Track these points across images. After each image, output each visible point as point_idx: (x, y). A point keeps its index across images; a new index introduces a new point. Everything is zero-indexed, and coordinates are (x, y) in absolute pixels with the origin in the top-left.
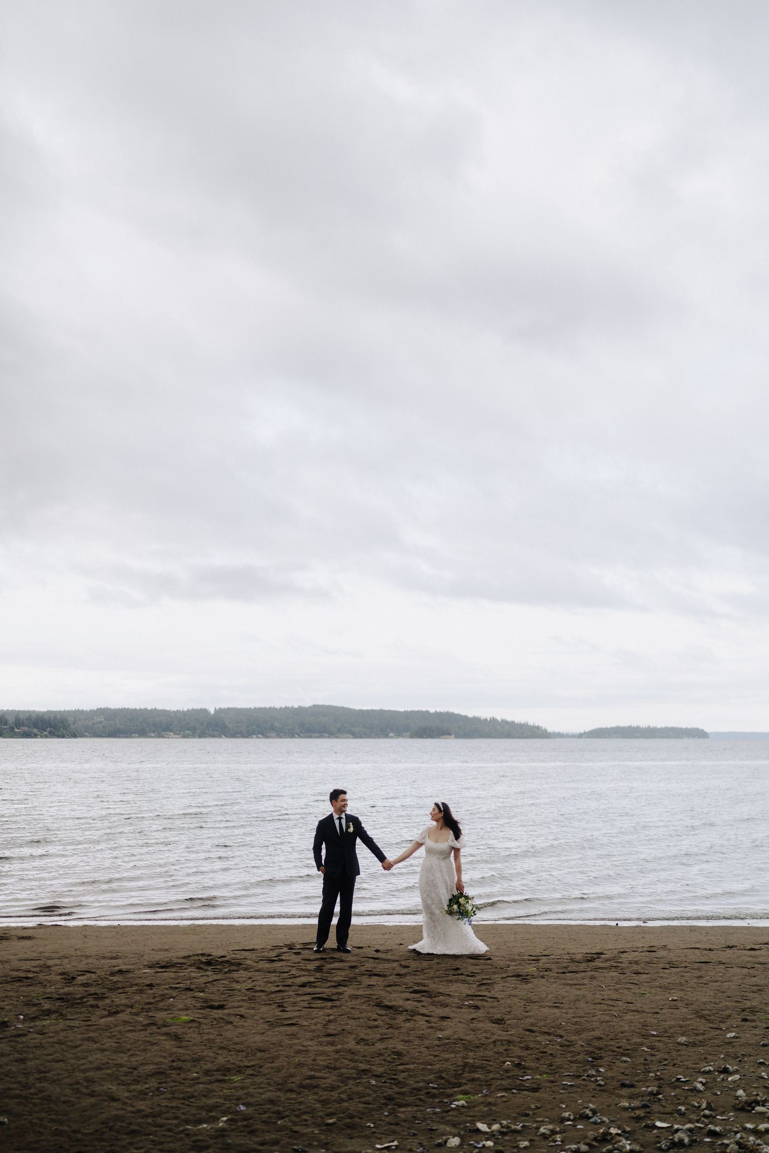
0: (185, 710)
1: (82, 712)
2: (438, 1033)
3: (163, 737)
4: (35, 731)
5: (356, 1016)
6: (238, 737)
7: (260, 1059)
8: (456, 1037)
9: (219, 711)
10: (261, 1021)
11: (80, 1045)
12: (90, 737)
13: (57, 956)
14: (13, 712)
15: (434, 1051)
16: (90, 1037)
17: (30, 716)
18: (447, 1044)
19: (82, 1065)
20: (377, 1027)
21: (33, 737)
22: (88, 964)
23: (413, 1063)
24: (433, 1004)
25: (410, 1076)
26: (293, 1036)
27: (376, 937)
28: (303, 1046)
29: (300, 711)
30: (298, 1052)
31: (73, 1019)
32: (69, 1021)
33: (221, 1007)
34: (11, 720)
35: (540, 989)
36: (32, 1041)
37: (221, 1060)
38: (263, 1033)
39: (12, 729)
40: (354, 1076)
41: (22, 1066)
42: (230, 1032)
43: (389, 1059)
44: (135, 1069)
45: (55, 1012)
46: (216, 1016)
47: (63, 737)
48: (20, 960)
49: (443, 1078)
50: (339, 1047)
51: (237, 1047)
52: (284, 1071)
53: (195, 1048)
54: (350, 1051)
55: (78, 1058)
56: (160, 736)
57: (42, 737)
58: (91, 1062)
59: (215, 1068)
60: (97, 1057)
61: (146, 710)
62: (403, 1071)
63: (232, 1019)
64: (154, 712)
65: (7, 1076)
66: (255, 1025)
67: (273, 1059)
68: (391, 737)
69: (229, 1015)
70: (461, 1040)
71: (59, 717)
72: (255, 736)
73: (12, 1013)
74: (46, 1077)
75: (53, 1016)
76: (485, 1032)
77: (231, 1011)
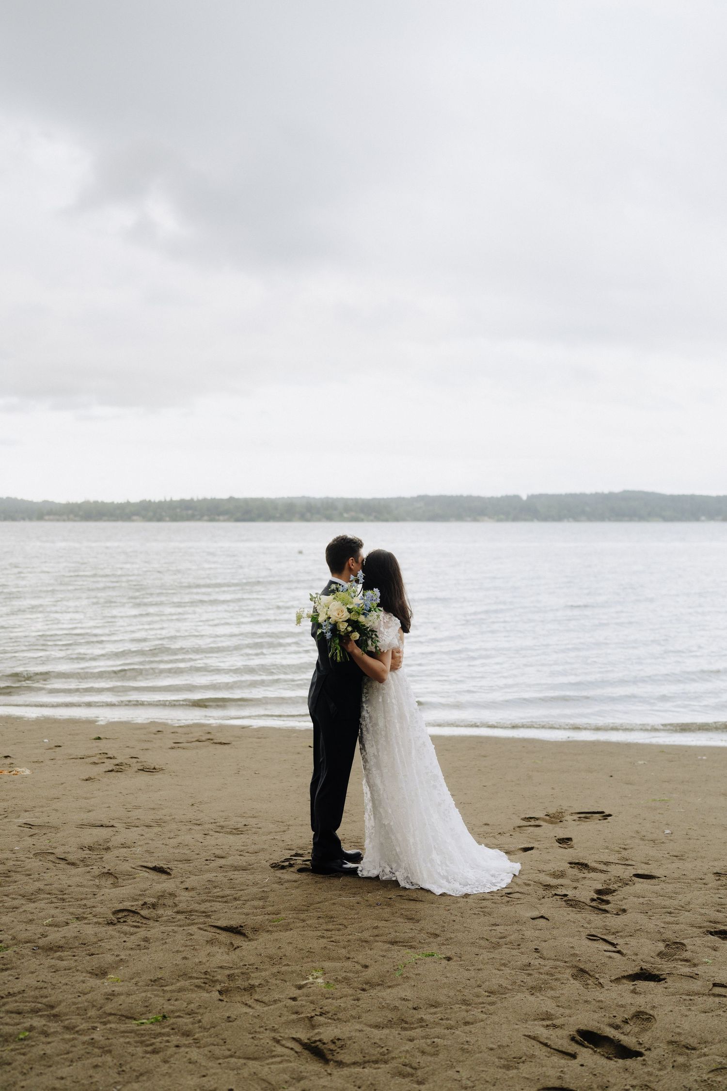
0: (499, 496)
1: (403, 499)
3: (478, 521)
4: (362, 516)
6: (550, 521)
9: (532, 497)
12: (412, 521)
14: (342, 499)
17: (357, 502)
29: (609, 497)
34: (340, 507)
39: (341, 514)
47: (387, 520)
56: (475, 520)
57: (368, 521)
61: (461, 496)
64: (470, 498)
71: (383, 503)
72: (566, 520)
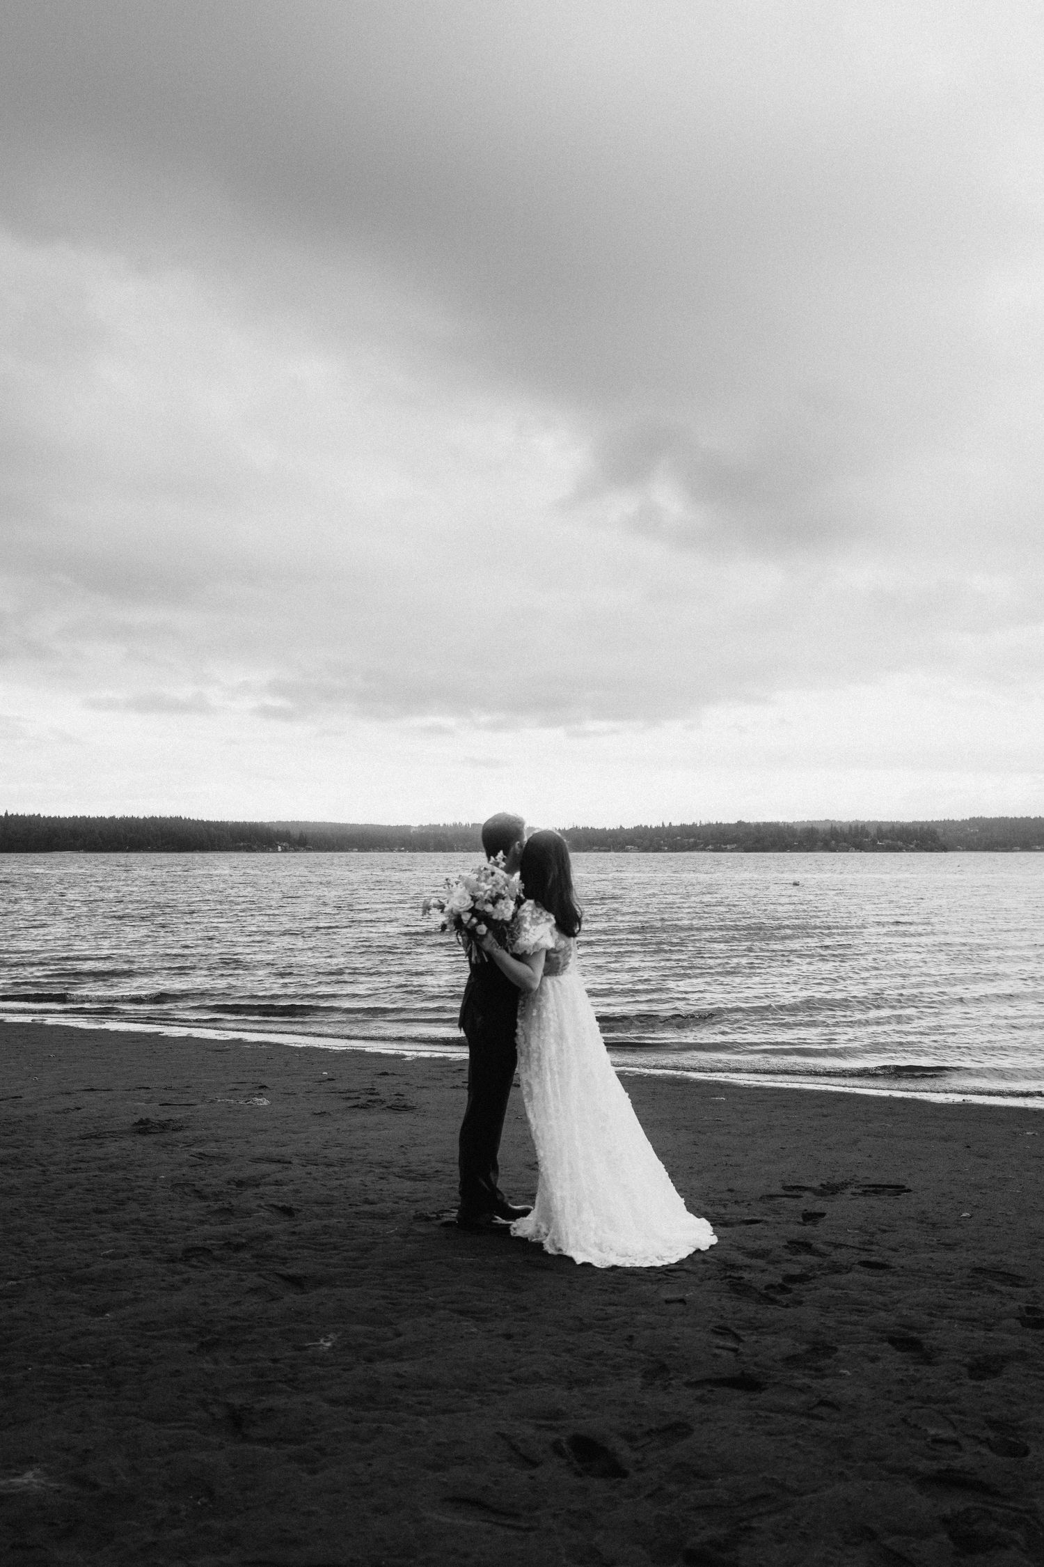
4: (900, 843)
12: (963, 850)
17: (893, 827)
21: (898, 852)
39: (874, 842)
47: (932, 850)
57: (907, 851)
61: (1028, 818)
71: (926, 827)
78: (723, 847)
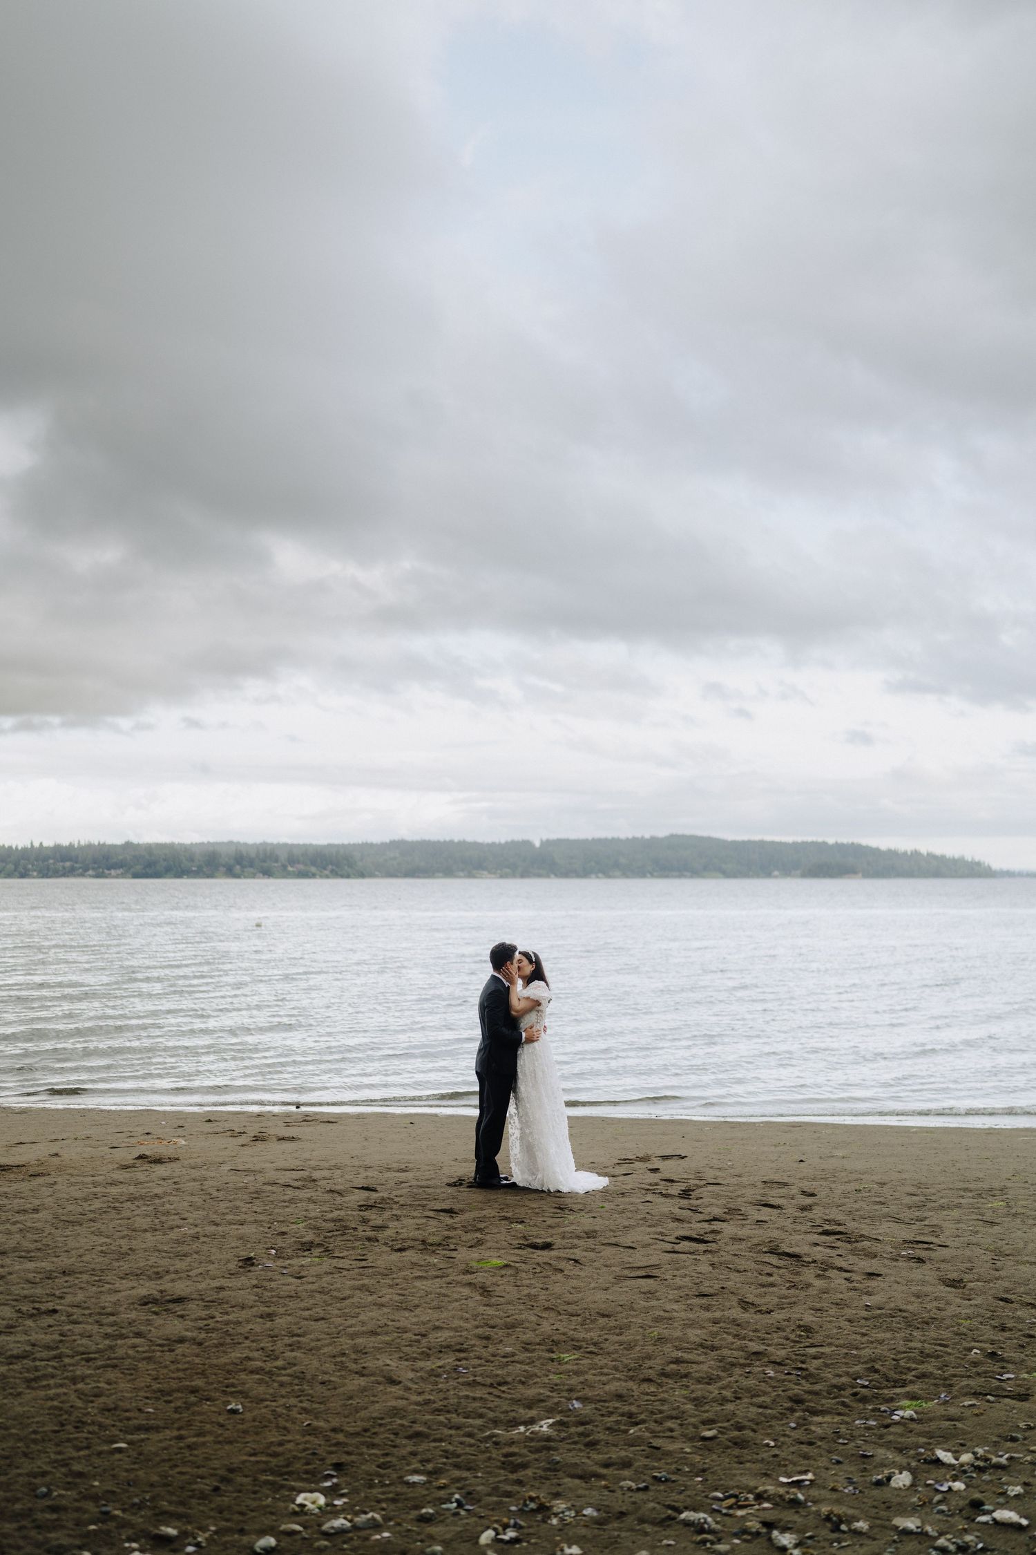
0: (503, 841)
1: (371, 845)
2: (865, 1298)
3: (474, 877)
4: (313, 869)
5: (741, 1268)
6: (572, 877)
7: (602, 1329)
8: (892, 1305)
9: (546, 844)
10: (604, 1269)
11: (349, 1297)
12: (381, 877)
13: (327, 1165)
14: (286, 845)
15: (861, 1327)
16: (363, 1285)
17: (307, 850)
18: (880, 1316)
19: (351, 1326)
20: (772, 1285)
21: (310, 878)
22: (367, 1177)
23: (830, 1344)
24: (854, 1252)
25: (827, 1365)
26: (650, 1294)
27: (766, 1149)
28: (665, 1311)
29: (651, 844)
30: (658, 1320)
31: (343, 1258)
32: (336, 1260)
33: (547, 1246)
34: (283, 856)
35: (1013, 1236)
36: (285, 1288)
37: (546, 1327)
38: (607, 1289)
39: (284, 867)
40: (742, 1361)
41: (269, 1324)
42: (559, 1285)
43: (792, 1337)
44: (424, 1336)
45: (319, 1245)
46: (540, 1260)
47: (348, 877)
48: (278, 1170)
49: (876, 1371)
50: (718, 1314)
51: (570, 1308)
52: (638, 1348)
53: (510, 1307)
54: (734, 1322)
55: (346, 1316)
56: (470, 875)
57: (321, 877)
58: (363, 1323)
59: (538, 1340)
60: (372, 1316)
61: (451, 842)
62: (815, 1358)
63: (562, 1265)
64: (463, 845)
65: (247, 1338)
66: (595, 1276)
67: (621, 1330)
68: (776, 877)
69: (559, 1258)
70: (900, 1310)
71: (342, 851)
72: (593, 876)
73: (261, 1246)
74: (299, 1342)
75: (316, 1252)
76: (936, 1299)
77: (561, 1253)
78: (106, 872)
